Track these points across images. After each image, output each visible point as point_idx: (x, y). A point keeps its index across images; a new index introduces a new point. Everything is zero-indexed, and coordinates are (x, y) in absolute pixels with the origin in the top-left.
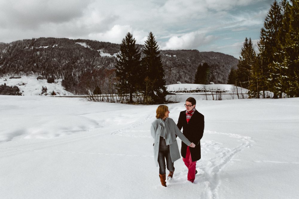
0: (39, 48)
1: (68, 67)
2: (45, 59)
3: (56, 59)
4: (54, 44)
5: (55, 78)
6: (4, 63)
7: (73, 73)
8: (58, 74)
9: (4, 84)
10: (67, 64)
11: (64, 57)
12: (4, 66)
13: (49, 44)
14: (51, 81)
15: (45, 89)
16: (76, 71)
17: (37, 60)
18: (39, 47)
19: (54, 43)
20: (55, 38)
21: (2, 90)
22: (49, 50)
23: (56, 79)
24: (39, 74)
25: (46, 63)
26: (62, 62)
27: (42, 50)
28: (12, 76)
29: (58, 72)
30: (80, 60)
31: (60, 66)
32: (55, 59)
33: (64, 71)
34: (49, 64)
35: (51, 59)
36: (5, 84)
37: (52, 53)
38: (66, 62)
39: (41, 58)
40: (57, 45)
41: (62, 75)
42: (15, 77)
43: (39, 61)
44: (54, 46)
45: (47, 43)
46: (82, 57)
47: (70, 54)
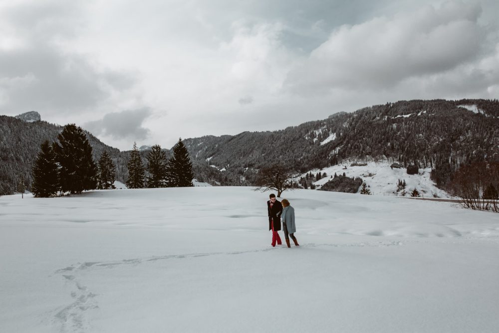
0: (396, 118)
1: (443, 149)
2: (405, 135)
3: (423, 134)
4: (421, 110)
5: (420, 166)
6: (345, 142)
7: (451, 159)
8: (425, 160)
9: (342, 175)
10: (441, 143)
11: (437, 130)
12: (343, 147)
13: (412, 111)
14: (412, 171)
15: (403, 184)
16: (457, 155)
17: (393, 137)
18: (397, 116)
19: (421, 108)
20: (422, 101)
21: (340, 182)
22: (412, 120)
23: (420, 168)
24: (395, 159)
25: (406, 142)
26: (432, 140)
27: (400, 120)
28: (355, 162)
29: (424, 157)
30: (464, 135)
31: (430, 147)
32: (421, 135)
33: (435, 155)
34: (410, 143)
35: (415, 135)
36: (344, 174)
37: (417, 126)
38: (439, 139)
39: (399, 133)
40: (425, 112)
41: (431, 162)
42: (358, 163)
43: (396, 139)
44: (419, 114)
45: (409, 110)
46: (469, 131)
47: (447, 126)
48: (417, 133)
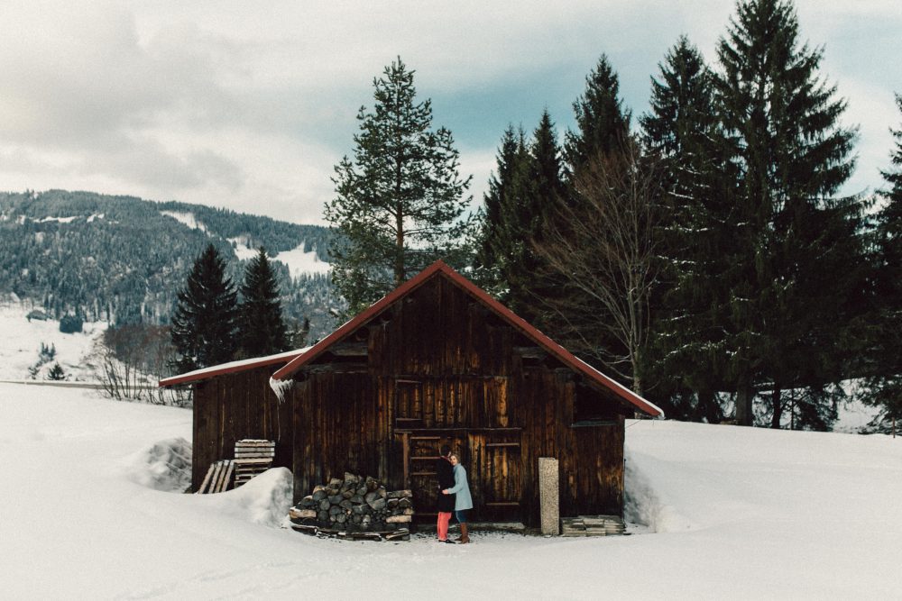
0: (43, 221)
1: (131, 287)
2: (60, 256)
3: (95, 258)
4: (94, 211)
5: (86, 317)
7: (146, 307)
8: (96, 306)
10: (129, 276)
11: (122, 252)
13: (76, 212)
14: (70, 326)
15: (50, 351)
16: (155, 300)
17: (34, 259)
18: (45, 218)
19: (94, 208)
20: (97, 195)
22: (75, 229)
23: (87, 321)
24: (36, 302)
25: (61, 270)
26: (113, 269)
27: (51, 228)
29: (96, 301)
30: (170, 265)
31: (107, 283)
32: (91, 259)
33: (117, 298)
34: (69, 273)
35: (79, 258)
37: (85, 241)
38: (125, 269)
39: (48, 252)
40: (101, 216)
41: (108, 310)
43: (40, 263)
44: (91, 219)
45: (71, 208)
46: (179, 258)
47: (141, 246)
48: (84, 254)
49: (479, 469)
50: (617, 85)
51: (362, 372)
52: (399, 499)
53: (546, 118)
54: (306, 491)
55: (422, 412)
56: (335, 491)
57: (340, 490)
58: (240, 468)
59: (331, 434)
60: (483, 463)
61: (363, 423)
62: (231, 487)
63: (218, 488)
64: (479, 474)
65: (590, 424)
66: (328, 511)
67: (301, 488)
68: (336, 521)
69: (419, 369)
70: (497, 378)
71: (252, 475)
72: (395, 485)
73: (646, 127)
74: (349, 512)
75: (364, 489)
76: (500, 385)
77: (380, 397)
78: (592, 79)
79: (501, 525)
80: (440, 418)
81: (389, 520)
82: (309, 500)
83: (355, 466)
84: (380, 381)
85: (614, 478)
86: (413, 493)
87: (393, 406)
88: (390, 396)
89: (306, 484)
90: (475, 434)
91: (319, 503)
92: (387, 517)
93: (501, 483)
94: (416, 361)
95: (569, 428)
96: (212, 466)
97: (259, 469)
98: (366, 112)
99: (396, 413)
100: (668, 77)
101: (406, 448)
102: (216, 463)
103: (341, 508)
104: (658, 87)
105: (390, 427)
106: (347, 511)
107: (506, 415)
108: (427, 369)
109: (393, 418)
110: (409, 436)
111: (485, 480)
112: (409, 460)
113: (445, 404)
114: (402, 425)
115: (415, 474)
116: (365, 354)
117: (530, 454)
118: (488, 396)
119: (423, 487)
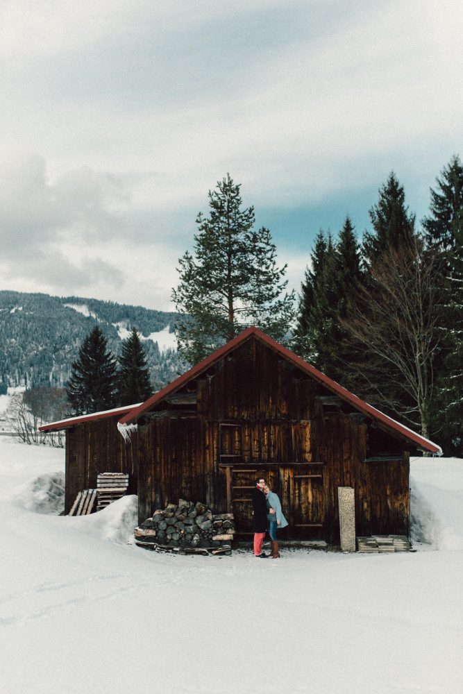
1: (43, 361)
3: (16, 339)
4: (15, 305)
5: (9, 384)
7: (53, 375)
8: (17, 376)
10: (41, 353)
11: (36, 335)
13: (2, 306)
16: (60, 370)
19: (16, 302)
20: (17, 293)
22: (2, 318)
23: (10, 386)
26: (29, 348)
29: (17, 371)
30: (70, 344)
31: (24, 358)
32: (13, 340)
33: (32, 369)
35: (5, 340)
37: (9, 327)
38: (37, 348)
40: (21, 309)
41: (25, 378)
44: (13, 311)
46: (77, 339)
47: (49, 330)
48: (8, 337)
49: (288, 497)
50: (403, 196)
51: (192, 417)
52: (223, 520)
53: (348, 223)
54: (148, 513)
55: (241, 450)
56: (171, 514)
57: (174, 513)
58: (101, 495)
59: (168, 469)
60: (292, 492)
61: (194, 459)
62: (94, 510)
63: (84, 511)
64: (289, 501)
65: (380, 459)
66: (165, 530)
67: (144, 512)
68: (172, 539)
69: (239, 415)
70: (302, 421)
71: (110, 501)
72: (220, 509)
73: (428, 228)
74: (182, 532)
75: (194, 512)
76: (305, 427)
77: (207, 438)
78: (383, 192)
79: (307, 543)
80: (256, 454)
81: (214, 538)
82: (150, 521)
83: (187, 493)
84: (207, 425)
85: (402, 504)
86: (234, 516)
87: (218, 444)
88: (216, 437)
89: (148, 509)
90: (285, 467)
91: (158, 524)
92: (213, 536)
93: (307, 508)
94: (236, 408)
95: (362, 463)
96: (80, 494)
97: (116, 496)
98: (202, 217)
99: (221, 450)
100: (444, 188)
101: (229, 479)
102: (82, 492)
103: (176, 528)
104: (436, 196)
105: (215, 462)
106: (180, 530)
107: (310, 452)
108: (245, 414)
109: (218, 456)
110: (231, 469)
111: (294, 506)
112: (231, 489)
113: (260, 444)
114: (225, 460)
115: (237, 500)
116: (195, 403)
117: (330, 484)
118: (295, 436)
119: (243, 511)
